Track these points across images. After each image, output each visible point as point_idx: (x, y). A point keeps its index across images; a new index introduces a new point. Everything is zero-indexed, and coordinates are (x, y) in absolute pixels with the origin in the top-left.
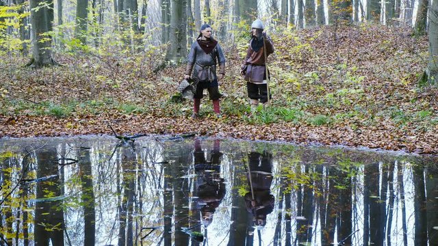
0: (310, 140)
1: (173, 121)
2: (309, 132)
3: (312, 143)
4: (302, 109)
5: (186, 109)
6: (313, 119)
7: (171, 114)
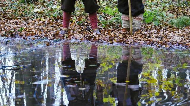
0: (172, 43)
1: (25, 23)
2: (171, 34)
3: (175, 46)
4: (164, 10)
5: (39, 10)
6: (175, 21)
7: (22, 16)
